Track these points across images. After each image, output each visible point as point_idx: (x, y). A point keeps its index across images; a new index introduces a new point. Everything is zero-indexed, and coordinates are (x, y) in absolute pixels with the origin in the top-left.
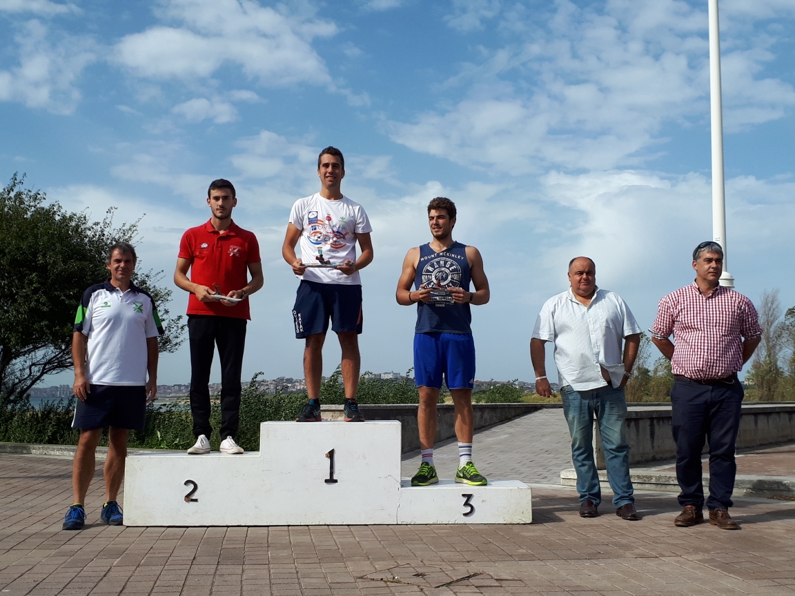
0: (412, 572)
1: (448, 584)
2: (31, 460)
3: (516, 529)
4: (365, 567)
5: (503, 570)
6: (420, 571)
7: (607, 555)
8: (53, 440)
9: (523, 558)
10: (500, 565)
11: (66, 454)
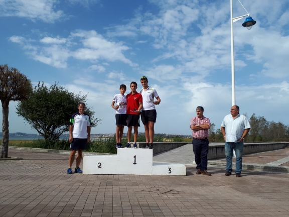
0: (156, 189)
1: (165, 193)
2: (60, 154)
3: (182, 177)
4: (144, 187)
5: (179, 189)
6: (158, 189)
7: (206, 185)
8: (65, 149)
9: (184, 185)
10: (178, 187)
11: (68, 153)
